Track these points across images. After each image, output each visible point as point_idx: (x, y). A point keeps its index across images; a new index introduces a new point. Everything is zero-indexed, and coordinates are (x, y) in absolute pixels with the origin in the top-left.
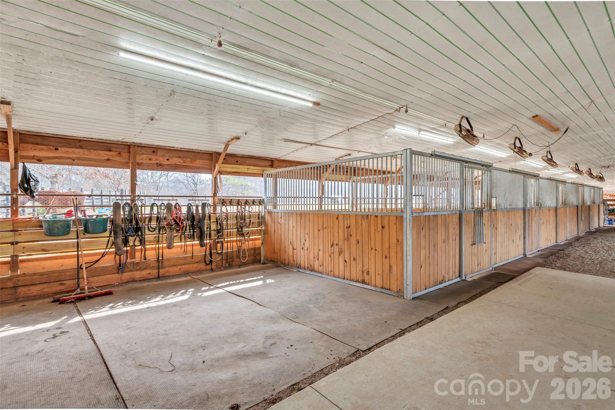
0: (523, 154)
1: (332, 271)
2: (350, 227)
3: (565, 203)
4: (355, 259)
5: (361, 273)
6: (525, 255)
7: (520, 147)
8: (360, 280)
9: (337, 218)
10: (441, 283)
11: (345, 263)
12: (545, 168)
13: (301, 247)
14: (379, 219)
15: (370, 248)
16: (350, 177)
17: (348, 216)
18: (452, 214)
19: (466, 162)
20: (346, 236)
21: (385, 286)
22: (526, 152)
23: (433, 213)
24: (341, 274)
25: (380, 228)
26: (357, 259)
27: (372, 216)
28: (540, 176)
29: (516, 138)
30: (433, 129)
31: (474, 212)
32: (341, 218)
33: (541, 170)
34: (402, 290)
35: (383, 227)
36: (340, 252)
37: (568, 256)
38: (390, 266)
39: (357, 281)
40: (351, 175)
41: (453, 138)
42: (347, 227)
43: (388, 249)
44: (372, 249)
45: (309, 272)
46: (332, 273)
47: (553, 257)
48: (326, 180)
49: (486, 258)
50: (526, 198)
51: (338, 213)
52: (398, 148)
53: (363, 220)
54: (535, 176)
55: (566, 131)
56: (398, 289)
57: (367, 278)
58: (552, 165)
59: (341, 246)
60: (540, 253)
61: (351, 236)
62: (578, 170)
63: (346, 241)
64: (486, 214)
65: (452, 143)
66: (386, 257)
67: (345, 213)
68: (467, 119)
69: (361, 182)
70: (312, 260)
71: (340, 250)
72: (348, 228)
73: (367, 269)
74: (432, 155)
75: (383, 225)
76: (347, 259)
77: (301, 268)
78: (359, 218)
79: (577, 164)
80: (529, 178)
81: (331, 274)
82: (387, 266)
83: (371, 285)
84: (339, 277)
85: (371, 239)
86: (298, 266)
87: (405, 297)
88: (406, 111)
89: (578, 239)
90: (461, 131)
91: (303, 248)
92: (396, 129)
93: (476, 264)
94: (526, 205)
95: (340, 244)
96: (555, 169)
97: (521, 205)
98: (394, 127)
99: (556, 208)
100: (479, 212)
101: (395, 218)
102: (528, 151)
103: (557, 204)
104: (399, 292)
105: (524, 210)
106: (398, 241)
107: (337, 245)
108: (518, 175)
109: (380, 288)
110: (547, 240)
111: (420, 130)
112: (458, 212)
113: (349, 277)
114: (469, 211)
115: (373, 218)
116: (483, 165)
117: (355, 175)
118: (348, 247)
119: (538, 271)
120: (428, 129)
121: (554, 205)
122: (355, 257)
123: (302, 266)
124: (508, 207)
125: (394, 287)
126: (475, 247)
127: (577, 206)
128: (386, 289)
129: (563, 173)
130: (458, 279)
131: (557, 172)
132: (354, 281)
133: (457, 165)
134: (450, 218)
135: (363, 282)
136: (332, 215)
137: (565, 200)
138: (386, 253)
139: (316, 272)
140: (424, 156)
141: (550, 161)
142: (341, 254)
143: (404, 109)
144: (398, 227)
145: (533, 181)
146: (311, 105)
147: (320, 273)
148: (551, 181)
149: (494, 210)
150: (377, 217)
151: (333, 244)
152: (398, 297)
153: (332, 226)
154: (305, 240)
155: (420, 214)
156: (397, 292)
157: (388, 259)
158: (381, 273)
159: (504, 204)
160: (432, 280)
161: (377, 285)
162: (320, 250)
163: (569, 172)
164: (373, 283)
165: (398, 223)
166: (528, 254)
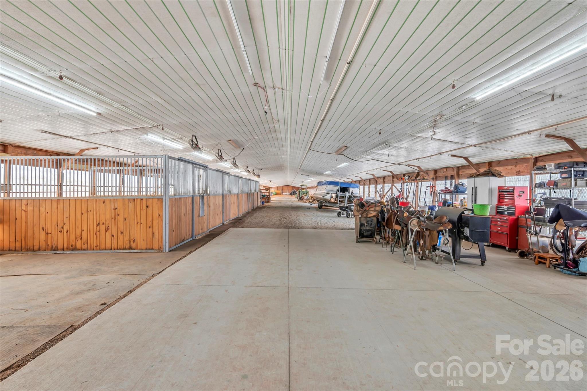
0: (222, 160)
1: (98, 246)
2: (117, 208)
3: (242, 191)
4: (122, 233)
5: (128, 242)
6: (223, 223)
7: (221, 156)
8: (127, 248)
9: (104, 202)
10: (183, 241)
11: (112, 237)
12: (232, 168)
13: (59, 230)
14: (144, 201)
15: (136, 223)
16: (90, 167)
17: (115, 200)
18: (188, 197)
19: (195, 164)
20: (113, 216)
21: (149, 247)
22: (224, 159)
23: (179, 197)
24: (108, 245)
25: (145, 207)
26: (124, 232)
27: (138, 200)
28: (231, 174)
29: (219, 149)
30: (173, 139)
31: (199, 196)
32: (107, 202)
33: (230, 169)
34: (162, 247)
35: (147, 207)
36: (107, 229)
37: (244, 222)
38: (153, 233)
39: (125, 249)
40: (91, 165)
41: (182, 145)
42: (114, 209)
43: (152, 221)
44: (138, 223)
45: (70, 252)
46: (98, 247)
47: (237, 223)
48: (68, 169)
49: (205, 225)
50: (224, 187)
51: (105, 198)
52: (160, 153)
53: (130, 203)
54: (228, 174)
55: (243, 149)
56: (159, 247)
57: (133, 245)
58: (236, 168)
59: (108, 224)
60: (231, 222)
61: (118, 215)
62: (248, 171)
63: (113, 220)
64: (205, 197)
65: (182, 148)
66: (150, 227)
67: (112, 198)
68: (195, 137)
69: (105, 172)
70: (73, 240)
71: (106, 228)
72: (116, 209)
73: (133, 238)
74: (178, 159)
75: (147, 205)
76: (114, 233)
77: (58, 250)
78: (126, 202)
79: (247, 167)
80: (225, 175)
81: (96, 249)
82: (151, 234)
83: (137, 249)
84: (105, 250)
85: (137, 216)
86: (53, 248)
87: (164, 251)
88: (163, 129)
89: (248, 213)
90: (193, 145)
91: (61, 232)
92: (148, 136)
93: (200, 229)
94: (224, 192)
95: (107, 223)
96: (236, 169)
97: (221, 192)
98: (147, 135)
99: (238, 194)
100: (202, 197)
101: (157, 200)
102: (225, 159)
103: (238, 192)
104: (160, 249)
105: (223, 195)
106: (159, 215)
107: (103, 224)
108: (219, 173)
109: (145, 249)
110: (234, 214)
111: (164, 139)
112: (191, 196)
113: (116, 247)
114: (197, 195)
115: (139, 201)
116: (203, 166)
117: (95, 165)
118: (115, 225)
119: (231, 229)
120: (170, 139)
121: (237, 192)
122: (122, 231)
123: (59, 247)
124: (215, 193)
125: (156, 246)
126: (200, 218)
127: (248, 193)
128: (149, 249)
129: (241, 172)
130: (191, 239)
131: (238, 171)
132: (121, 250)
133: (191, 165)
134: (187, 199)
135: (130, 248)
136: (98, 200)
137: (242, 189)
138: (150, 224)
139: (79, 250)
140: (174, 160)
141: (235, 164)
142: (108, 230)
143: (161, 127)
144: (159, 206)
145: (227, 176)
146: (95, 114)
147: (84, 250)
148: (235, 177)
149: (209, 195)
150: (142, 200)
151: (99, 223)
152: (159, 252)
153: (98, 208)
154: (64, 224)
155: (173, 197)
156: (159, 249)
157: (151, 228)
158: (145, 239)
159: (214, 192)
160: (178, 240)
161: (142, 248)
162: (83, 230)
163: (244, 171)
164: (139, 247)
165: (159, 203)
166: (225, 223)
